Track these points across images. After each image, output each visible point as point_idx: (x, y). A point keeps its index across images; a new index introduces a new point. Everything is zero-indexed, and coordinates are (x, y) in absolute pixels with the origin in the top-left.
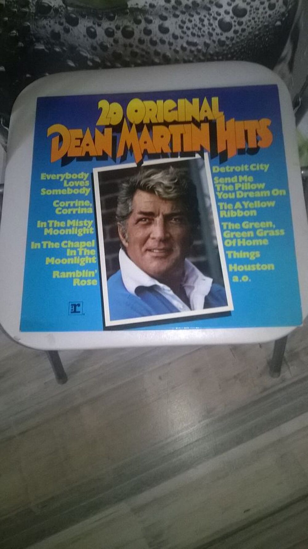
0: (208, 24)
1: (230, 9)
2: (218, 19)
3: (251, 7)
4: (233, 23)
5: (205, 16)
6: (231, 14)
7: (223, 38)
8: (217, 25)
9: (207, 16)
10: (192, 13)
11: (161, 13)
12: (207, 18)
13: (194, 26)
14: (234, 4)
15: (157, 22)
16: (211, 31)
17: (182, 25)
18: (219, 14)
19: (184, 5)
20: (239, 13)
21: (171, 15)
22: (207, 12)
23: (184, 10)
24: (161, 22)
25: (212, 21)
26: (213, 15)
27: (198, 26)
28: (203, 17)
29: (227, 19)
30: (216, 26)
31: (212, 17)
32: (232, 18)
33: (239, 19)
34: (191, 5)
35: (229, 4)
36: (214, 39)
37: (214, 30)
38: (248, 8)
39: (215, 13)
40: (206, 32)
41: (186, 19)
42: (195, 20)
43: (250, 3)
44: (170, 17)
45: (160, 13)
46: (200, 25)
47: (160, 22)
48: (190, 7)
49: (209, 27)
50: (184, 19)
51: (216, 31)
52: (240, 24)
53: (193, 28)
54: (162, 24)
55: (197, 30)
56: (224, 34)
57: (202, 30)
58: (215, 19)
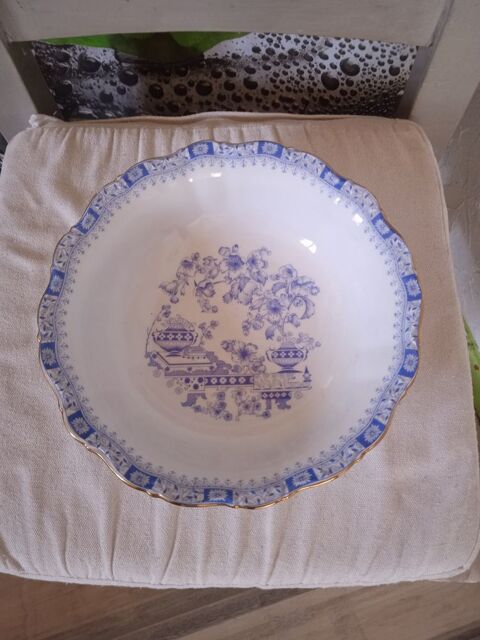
0: (308, 78)
1: (337, 62)
2: (322, 73)
4: (341, 81)
5: (305, 68)
6: (339, 69)
7: (326, 97)
8: (320, 80)
9: (308, 66)
10: (288, 64)
12: (307, 69)
13: (289, 79)
14: (343, 57)
15: (242, 75)
16: (311, 85)
17: (274, 78)
18: (324, 67)
19: (278, 54)
20: (349, 68)
21: (261, 67)
22: (308, 63)
23: (277, 60)
24: (247, 75)
25: (313, 74)
26: (315, 67)
27: (295, 79)
28: (302, 69)
29: (334, 74)
30: (318, 81)
31: (313, 69)
32: (339, 73)
33: (348, 77)
34: (287, 55)
35: (337, 57)
36: (315, 96)
38: (361, 65)
39: (318, 64)
40: (305, 87)
41: (279, 71)
42: (291, 72)
43: (364, 60)
44: (259, 69)
45: (246, 65)
47: (245, 75)
48: (286, 57)
49: (309, 81)
50: (277, 71)
51: (317, 87)
52: (349, 83)
53: (289, 82)
54: (249, 78)
55: (294, 84)
56: (327, 91)
57: (300, 85)
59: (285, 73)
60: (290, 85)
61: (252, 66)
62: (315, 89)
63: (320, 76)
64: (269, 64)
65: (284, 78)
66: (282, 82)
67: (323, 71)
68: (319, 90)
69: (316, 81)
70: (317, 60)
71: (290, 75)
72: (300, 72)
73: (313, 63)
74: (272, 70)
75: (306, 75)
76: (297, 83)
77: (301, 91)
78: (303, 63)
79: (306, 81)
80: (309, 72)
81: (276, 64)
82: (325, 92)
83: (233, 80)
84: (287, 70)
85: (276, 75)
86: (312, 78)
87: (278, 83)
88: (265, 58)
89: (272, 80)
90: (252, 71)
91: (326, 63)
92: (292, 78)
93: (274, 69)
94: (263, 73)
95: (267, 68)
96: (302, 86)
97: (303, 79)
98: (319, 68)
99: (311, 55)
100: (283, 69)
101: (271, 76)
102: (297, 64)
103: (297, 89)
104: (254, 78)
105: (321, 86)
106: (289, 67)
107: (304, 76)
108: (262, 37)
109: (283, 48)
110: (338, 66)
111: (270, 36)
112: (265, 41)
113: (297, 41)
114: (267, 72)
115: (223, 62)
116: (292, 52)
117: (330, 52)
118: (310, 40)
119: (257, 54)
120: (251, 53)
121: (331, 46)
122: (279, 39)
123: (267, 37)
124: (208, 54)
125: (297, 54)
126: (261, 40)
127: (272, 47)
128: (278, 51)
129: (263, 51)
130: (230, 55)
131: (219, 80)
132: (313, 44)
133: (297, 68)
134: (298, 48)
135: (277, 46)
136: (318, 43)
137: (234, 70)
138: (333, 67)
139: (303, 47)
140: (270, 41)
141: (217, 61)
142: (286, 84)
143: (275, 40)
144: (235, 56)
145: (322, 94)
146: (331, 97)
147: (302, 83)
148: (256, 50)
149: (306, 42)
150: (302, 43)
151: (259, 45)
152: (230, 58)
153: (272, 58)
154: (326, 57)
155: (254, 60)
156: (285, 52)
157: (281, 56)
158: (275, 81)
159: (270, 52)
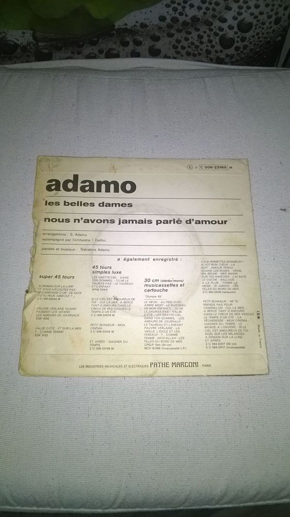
0: (207, 41)
1: (235, 23)
2: (220, 35)
3: (258, 21)
4: (236, 39)
5: (205, 32)
6: (236, 29)
7: (222, 56)
8: (218, 41)
9: (208, 32)
10: (190, 30)
11: (153, 33)
12: (207, 33)
13: (190, 45)
14: (240, 18)
15: (147, 43)
16: (210, 48)
17: (177, 44)
18: (221, 29)
19: (182, 22)
20: (244, 27)
21: (165, 35)
22: (208, 27)
23: (181, 28)
24: (153, 43)
25: (212, 38)
26: (214, 30)
27: (195, 44)
28: (202, 34)
29: (230, 34)
30: (216, 43)
31: (212, 33)
32: (236, 33)
33: (243, 34)
34: (190, 21)
35: (235, 18)
36: (212, 57)
37: (213, 47)
38: (255, 22)
39: (217, 28)
40: (204, 51)
41: (182, 37)
42: (192, 38)
43: (257, 17)
44: (164, 37)
46: (198, 44)
47: (151, 43)
48: (189, 23)
49: (208, 44)
50: (180, 38)
51: (215, 49)
52: (243, 39)
53: (189, 47)
54: (153, 46)
55: (194, 48)
56: (224, 50)
57: (199, 49)
58: (216, 34)
59: (187, 39)
60: (190, 50)
61: (157, 34)
62: (213, 51)
63: (218, 38)
64: (172, 31)
65: (185, 43)
66: (183, 48)
67: (221, 33)
68: (216, 52)
69: (214, 43)
70: (217, 24)
71: (191, 40)
72: (200, 37)
73: (212, 27)
74: (175, 37)
75: (205, 39)
76: (197, 47)
77: (200, 54)
78: (203, 28)
79: (205, 45)
80: (209, 36)
81: (179, 31)
82: (221, 51)
83: (139, 49)
84: (188, 36)
85: (179, 41)
86: (210, 41)
87: (179, 49)
88: (170, 26)
89: (175, 47)
90: (156, 39)
91: (225, 26)
92: (193, 43)
93: (177, 36)
94: (167, 40)
95: (171, 35)
96: (201, 50)
97: (202, 43)
98: (218, 31)
99: (211, 20)
100: (185, 35)
101: (174, 42)
102: (197, 30)
103: (196, 52)
104: (159, 45)
105: (218, 48)
106: (190, 33)
107: (203, 40)
108: (168, 6)
109: (186, 16)
110: (236, 26)
111: (176, 5)
112: (170, 10)
113: (199, 8)
114: (170, 39)
115: (132, 32)
116: (195, 19)
117: (229, 16)
118: (211, 7)
119: (163, 23)
120: (156, 22)
121: (230, 9)
122: (184, 8)
123: (173, 6)
124: (119, 24)
125: (198, 19)
126: (167, 9)
127: (177, 15)
128: (182, 19)
129: (168, 20)
130: (138, 25)
131: (126, 49)
132: (214, 10)
133: (197, 33)
134: (199, 14)
135: (181, 14)
136: (218, 8)
137: (141, 39)
138: (231, 28)
139: (205, 13)
140: (175, 10)
141: (126, 30)
142: (187, 49)
143: (180, 8)
144: (143, 26)
145: (219, 54)
146: (227, 55)
147: (202, 46)
148: (162, 19)
149: (207, 9)
150: (204, 10)
151: (165, 14)
152: (138, 28)
153: (176, 26)
154: (224, 20)
155: (160, 28)
156: (188, 19)
157: (185, 24)
158: (177, 47)
159: (175, 20)
